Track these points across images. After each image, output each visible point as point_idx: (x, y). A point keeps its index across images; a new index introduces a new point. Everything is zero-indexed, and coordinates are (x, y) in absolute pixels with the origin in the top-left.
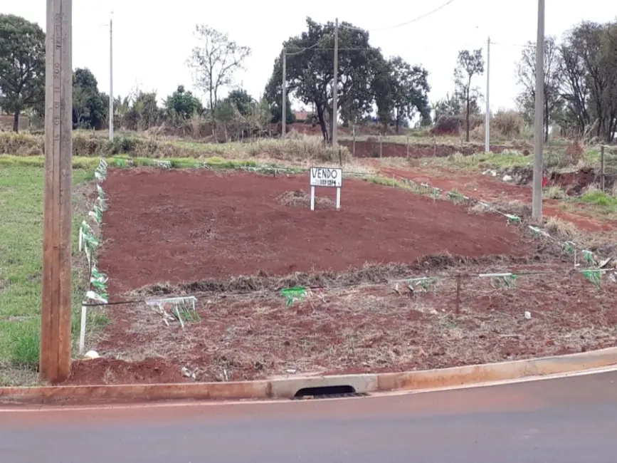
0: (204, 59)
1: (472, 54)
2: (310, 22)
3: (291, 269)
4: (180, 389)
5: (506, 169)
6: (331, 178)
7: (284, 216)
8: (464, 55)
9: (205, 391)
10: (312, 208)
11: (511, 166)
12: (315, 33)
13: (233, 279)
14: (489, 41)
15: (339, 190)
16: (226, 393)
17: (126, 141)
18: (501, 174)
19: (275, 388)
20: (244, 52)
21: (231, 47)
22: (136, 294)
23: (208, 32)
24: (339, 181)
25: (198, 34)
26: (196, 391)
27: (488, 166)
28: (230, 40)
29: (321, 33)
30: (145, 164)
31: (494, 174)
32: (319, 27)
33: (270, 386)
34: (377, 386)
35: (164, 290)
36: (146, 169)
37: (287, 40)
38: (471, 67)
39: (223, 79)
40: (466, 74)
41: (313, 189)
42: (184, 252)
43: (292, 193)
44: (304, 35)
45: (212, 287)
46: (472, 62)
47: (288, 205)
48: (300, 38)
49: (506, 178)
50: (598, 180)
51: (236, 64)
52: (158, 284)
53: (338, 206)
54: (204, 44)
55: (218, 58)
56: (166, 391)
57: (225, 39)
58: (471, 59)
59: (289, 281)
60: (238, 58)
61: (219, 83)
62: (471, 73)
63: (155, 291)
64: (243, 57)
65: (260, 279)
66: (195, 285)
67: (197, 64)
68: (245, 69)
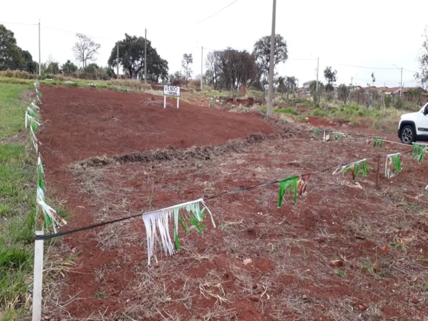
0: (82, 48)
1: (188, 55)
2: (126, 35)
3: (183, 144)
5: (217, 97)
6: (174, 91)
7: (152, 110)
8: (186, 56)
10: (165, 107)
11: (218, 96)
12: (129, 39)
14: (202, 48)
15: (178, 98)
18: (215, 99)
20: (98, 46)
21: (92, 44)
22: (79, 167)
23: (82, 37)
24: (178, 93)
25: (78, 37)
28: (91, 41)
29: (132, 40)
30: (60, 84)
31: (212, 99)
32: (130, 38)
35: (103, 162)
36: (61, 86)
37: (117, 42)
38: (188, 61)
39: (89, 57)
40: (186, 63)
41: (165, 96)
44: (124, 41)
45: (139, 159)
46: (189, 58)
48: (122, 41)
49: (217, 101)
50: (256, 102)
51: (94, 51)
52: (97, 157)
53: (178, 106)
54: (80, 41)
55: (86, 48)
57: (89, 40)
58: (188, 57)
59: (190, 153)
60: (95, 49)
61: (87, 58)
62: (188, 63)
63: (96, 162)
64: (97, 48)
65: (172, 152)
66: (126, 157)
67: (77, 49)
68: (98, 53)
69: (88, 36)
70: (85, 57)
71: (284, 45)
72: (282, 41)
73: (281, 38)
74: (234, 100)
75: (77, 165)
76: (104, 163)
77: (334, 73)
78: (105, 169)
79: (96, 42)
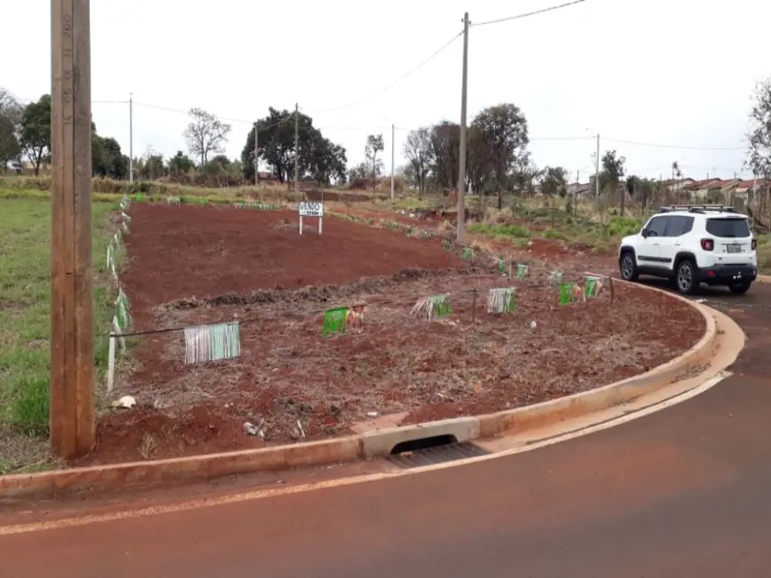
0: (198, 132)
1: (376, 137)
2: (271, 109)
3: (300, 283)
4: (249, 459)
5: (411, 210)
6: (314, 210)
7: (280, 238)
8: (372, 139)
9: (280, 459)
10: (301, 232)
11: (414, 207)
12: (275, 117)
13: (254, 293)
14: (393, 126)
15: (321, 219)
16: (309, 459)
17: (142, 185)
18: (407, 213)
19: (367, 446)
20: (226, 128)
21: (216, 125)
22: (164, 309)
23: (200, 114)
24: (320, 212)
25: (193, 115)
26: (270, 461)
27: (398, 208)
28: (215, 120)
29: (281, 117)
30: (159, 199)
31: (403, 212)
32: (278, 114)
33: (361, 443)
34: (479, 431)
35: (191, 304)
36: (160, 203)
37: (256, 121)
38: (376, 147)
39: (211, 146)
40: (372, 150)
41: (301, 218)
42: (202, 268)
43: (283, 221)
44: (268, 119)
45: (235, 301)
46: (376, 143)
47: (280, 230)
48: (265, 120)
49: (412, 215)
51: (220, 136)
52: (185, 299)
53: (320, 231)
54: (196, 121)
55: (207, 132)
56: (229, 464)
57: (212, 119)
58: (375, 140)
59: (302, 294)
60: (221, 132)
61: (208, 149)
62: (376, 150)
63: (182, 305)
64: (225, 132)
65: (278, 293)
66: (219, 299)
67: (192, 135)
68: (226, 140)
69: (210, 113)
70: (205, 147)
71: (522, 121)
72: (518, 114)
73: (516, 110)
74: (437, 213)
75: (162, 308)
76: (192, 306)
77: (619, 162)
78: (192, 311)
79: (223, 122)
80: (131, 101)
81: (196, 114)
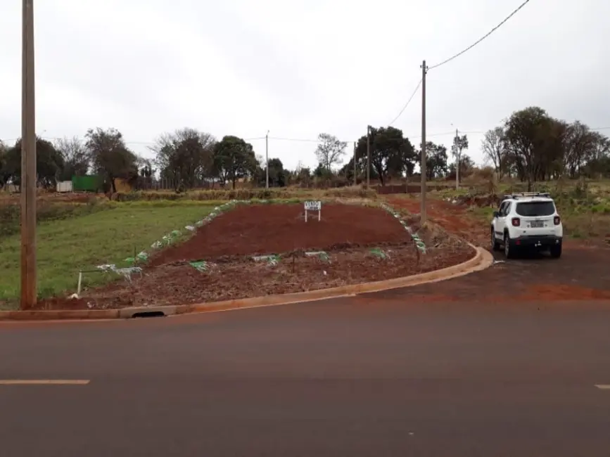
0: (324, 150)
1: (461, 138)
2: (370, 127)
5: (456, 197)
6: (315, 206)
8: (457, 140)
10: (306, 221)
11: (458, 195)
12: (374, 133)
15: (319, 212)
18: (452, 200)
20: (343, 145)
21: (337, 143)
23: (326, 137)
24: (319, 207)
25: (321, 139)
28: (336, 140)
29: (378, 133)
31: (449, 200)
32: (376, 130)
38: (461, 145)
39: (333, 159)
40: (458, 148)
41: (306, 211)
44: (369, 135)
46: (461, 142)
49: (454, 201)
51: (339, 151)
53: (319, 219)
54: (323, 143)
55: (331, 149)
57: (334, 139)
58: (461, 140)
60: (340, 148)
61: (331, 161)
64: (342, 148)
67: (321, 152)
68: (344, 153)
69: (332, 135)
70: (329, 160)
74: (472, 199)
79: (341, 141)
80: (267, 137)
81: (323, 138)
